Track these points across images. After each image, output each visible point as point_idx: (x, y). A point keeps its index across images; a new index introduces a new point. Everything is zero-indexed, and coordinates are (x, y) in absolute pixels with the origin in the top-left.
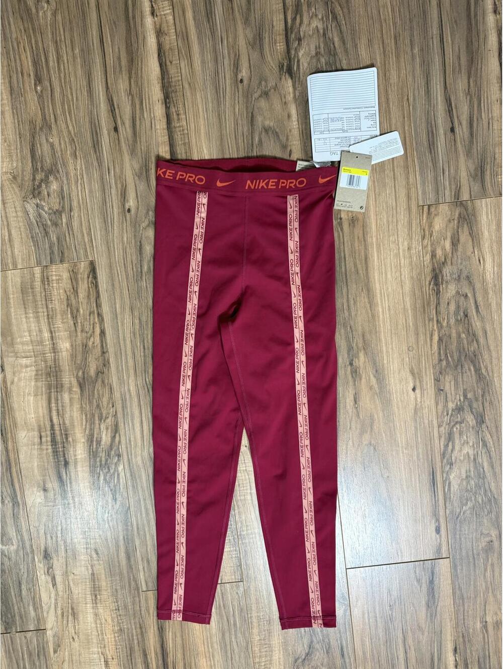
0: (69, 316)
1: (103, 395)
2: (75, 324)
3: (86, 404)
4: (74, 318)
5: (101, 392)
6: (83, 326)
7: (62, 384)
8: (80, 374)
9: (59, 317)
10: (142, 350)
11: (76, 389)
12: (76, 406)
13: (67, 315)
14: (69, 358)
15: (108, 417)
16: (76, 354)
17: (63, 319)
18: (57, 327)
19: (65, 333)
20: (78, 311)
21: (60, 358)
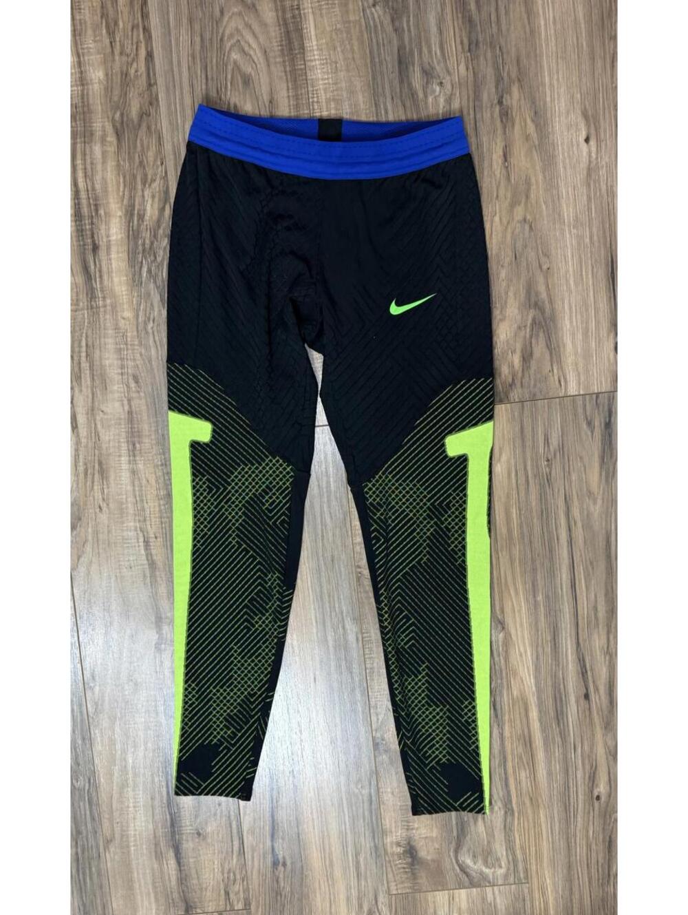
0: (104, 31)
1: (148, 148)
2: (111, 43)
3: (124, 160)
4: (111, 33)
5: (145, 143)
6: (122, 46)
7: (91, 131)
8: (118, 115)
9: (90, 32)
10: (204, 81)
11: (111, 138)
12: (111, 164)
13: (101, 30)
14: (103, 92)
15: (155, 180)
16: (112, 88)
17: (95, 36)
18: (87, 48)
19: (98, 56)
20: (116, 23)
21: (91, 93)
